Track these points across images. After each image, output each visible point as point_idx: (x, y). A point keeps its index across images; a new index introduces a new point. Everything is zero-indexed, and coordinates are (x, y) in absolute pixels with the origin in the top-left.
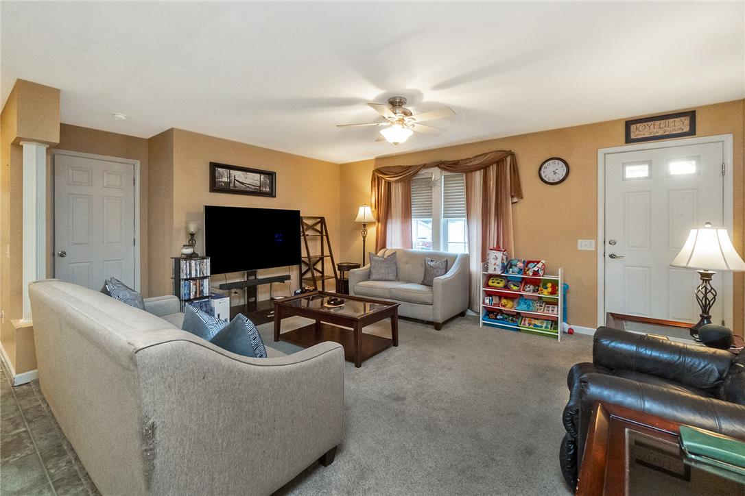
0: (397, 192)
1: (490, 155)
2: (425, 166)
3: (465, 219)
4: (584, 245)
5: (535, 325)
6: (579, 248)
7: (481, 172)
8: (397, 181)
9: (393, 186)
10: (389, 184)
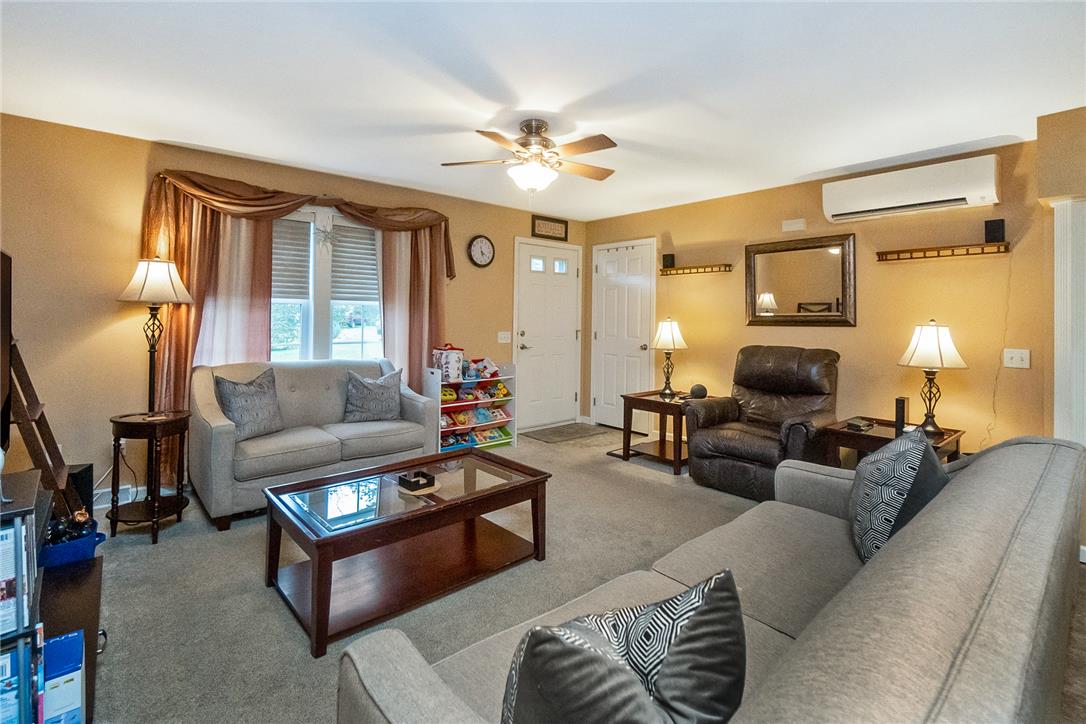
0: (237, 238)
1: (421, 213)
2: (313, 201)
3: (377, 303)
4: (503, 337)
5: (491, 438)
6: (499, 341)
7: (407, 236)
8: (236, 216)
9: (227, 225)
10: (213, 218)
